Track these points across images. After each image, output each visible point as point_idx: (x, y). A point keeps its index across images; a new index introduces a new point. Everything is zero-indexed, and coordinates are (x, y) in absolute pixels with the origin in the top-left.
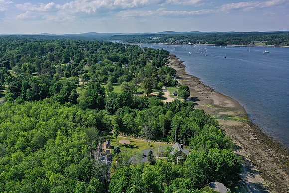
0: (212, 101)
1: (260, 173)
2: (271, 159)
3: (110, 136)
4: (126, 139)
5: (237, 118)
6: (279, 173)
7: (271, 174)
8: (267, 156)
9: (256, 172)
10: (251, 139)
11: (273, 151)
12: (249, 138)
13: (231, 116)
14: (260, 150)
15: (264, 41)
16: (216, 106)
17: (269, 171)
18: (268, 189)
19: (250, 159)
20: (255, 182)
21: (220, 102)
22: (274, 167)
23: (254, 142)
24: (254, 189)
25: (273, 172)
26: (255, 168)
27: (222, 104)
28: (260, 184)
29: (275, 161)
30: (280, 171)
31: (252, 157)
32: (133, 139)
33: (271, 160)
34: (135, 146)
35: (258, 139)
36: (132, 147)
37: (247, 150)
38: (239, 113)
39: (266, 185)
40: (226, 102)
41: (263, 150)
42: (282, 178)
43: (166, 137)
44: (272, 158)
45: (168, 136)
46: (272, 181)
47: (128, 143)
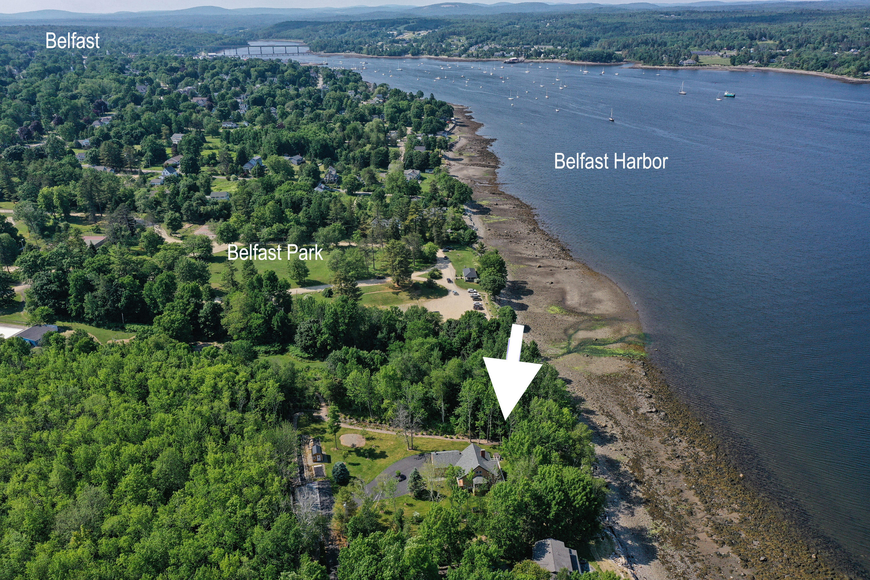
0: (563, 293)
1: (646, 502)
2: (677, 464)
3: (318, 426)
4: (355, 432)
5: (617, 348)
6: (686, 500)
7: (671, 502)
8: (668, 459)
9: (639, 502)
10: (641, 411)
11: (684, 444)
12: (636, 409)
13: (604, 342)
14: (656, 441)
15: (730, 48)
16: (571, 311)
17: (666, 497)
18: (657, 540)
19: (631, 468)
20: (633, 526)
21: (582, 295)
22: (678, 486)
23: (647, 419)
24: (629, 542)
25: (675, 498)
26: (639, 492)
27: (586, 304)
28: (643, 530)
29: (685, 470)
30: (691, 496)
31: (636, 463)
32: (371, 431)
33: (675, 467)
34: (378, 451)
35: (657, 411)
36: (372, 454)
37: (629, 444)
38: (624, 332)
39: (654, 531)
40: (599, 294)
41: (663, 442)
42: (691, 513)
43: (447, 420)
44: (679, 462)
45: (452, 419)
46: (669, 520)
47: (362, 443)
